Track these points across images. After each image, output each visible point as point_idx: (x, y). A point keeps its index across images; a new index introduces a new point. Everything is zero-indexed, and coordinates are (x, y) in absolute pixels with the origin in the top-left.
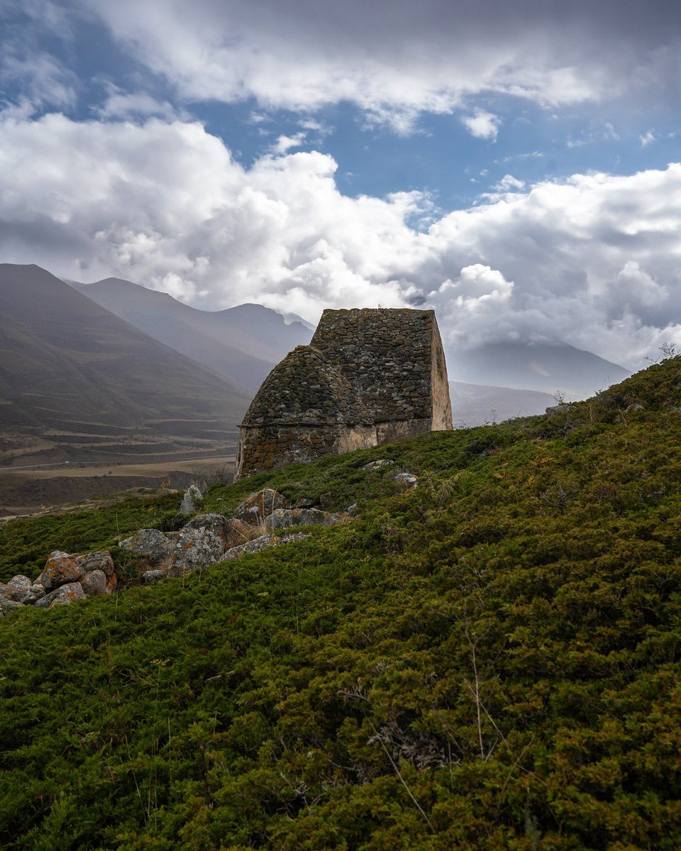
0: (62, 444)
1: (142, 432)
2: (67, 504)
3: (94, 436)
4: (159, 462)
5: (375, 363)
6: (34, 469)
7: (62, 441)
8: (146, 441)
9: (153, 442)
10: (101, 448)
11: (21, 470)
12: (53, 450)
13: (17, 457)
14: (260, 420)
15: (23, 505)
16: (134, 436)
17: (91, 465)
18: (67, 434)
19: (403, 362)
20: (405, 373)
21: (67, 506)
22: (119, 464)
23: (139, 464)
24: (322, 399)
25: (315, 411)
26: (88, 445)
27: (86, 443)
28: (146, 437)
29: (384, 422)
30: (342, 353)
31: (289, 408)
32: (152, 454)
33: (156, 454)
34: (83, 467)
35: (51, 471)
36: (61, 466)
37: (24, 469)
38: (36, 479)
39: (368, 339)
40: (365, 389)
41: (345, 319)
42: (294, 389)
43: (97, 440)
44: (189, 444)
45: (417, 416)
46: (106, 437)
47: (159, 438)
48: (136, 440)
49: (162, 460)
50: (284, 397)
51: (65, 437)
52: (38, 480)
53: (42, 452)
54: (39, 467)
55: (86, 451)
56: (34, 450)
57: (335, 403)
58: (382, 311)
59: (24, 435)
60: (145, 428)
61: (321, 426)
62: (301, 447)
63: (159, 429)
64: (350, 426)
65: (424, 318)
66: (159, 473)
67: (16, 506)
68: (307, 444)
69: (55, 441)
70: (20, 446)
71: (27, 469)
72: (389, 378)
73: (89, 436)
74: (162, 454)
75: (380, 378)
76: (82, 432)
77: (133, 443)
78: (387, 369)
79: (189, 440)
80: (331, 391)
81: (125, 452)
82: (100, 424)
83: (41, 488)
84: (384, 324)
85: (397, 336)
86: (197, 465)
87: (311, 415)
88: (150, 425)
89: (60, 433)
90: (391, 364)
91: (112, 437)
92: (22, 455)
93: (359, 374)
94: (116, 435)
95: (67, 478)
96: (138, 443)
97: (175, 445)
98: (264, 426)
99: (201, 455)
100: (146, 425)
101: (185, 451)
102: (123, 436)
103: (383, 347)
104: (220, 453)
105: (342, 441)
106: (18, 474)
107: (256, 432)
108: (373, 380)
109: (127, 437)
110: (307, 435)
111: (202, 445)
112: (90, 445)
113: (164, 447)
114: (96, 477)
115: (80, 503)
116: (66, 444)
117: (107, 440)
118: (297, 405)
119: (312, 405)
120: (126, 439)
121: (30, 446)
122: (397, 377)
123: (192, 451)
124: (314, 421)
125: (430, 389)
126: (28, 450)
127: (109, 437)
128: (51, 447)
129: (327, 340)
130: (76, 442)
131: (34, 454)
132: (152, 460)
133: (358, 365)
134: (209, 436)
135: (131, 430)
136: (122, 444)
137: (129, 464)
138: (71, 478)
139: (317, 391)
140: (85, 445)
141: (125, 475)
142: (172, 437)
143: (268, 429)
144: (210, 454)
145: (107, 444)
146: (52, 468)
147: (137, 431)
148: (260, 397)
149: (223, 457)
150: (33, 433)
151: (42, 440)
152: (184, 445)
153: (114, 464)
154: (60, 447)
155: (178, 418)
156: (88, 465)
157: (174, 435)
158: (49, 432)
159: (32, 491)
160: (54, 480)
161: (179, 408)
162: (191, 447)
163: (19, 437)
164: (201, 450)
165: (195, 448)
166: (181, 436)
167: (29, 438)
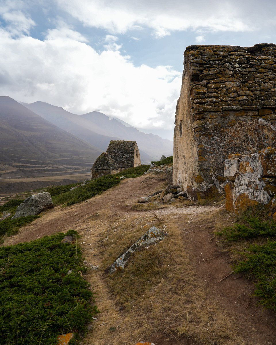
0: (20, 169)
1: (52, 164)
2: (24, 192)
3: (33, 165)
4: (59, 176)
5: (122, 154)
6: (10, 179)
7: (20, 168)
8: (54, 167)
9: (57, 167)
10: (36, 170)
11: (4, 179)
12: (17, 171)
13: (3, 174)
14: (95, 168)
15: (6, 193)
16: (49, 165)
17: (32, 177)
18: (22, 165)
19: (128, 154)
20: (128, 157)
21: (24, 193)
22: (43, 176)
23: (51, 176)
24: (108, 164)
25: (106, 167)
26: (31, 169)
27: (30, 168)
28: (54, 166)
29: (123, 168)
30: (114, 151)
31: (101, 166)
32: (56, 172)
33: (58, 172)
34: (29, 178)
35: (16, 179)
36: (20, 177)
37: (6, 179)
38: (11, 182)
39: (120, 148)
40: (119, 160)
41: (116, 143)
42: (102, 162)
43: (34, 167)
44: (71, 168)
45: (130, 166)
46: (38, 166)
47: (59, 166)
48: (50, 167)
49: (61, 175)
50: (100, 164)
51: (22, 166)
52: (11, 183)
53: (13, 172)
54: (12, 178)
55: (30, 171)
56: (10, 171)
57: (110, 165)
58: (124, 141)
59: (5, 165)
60: (53, 162)
61: (107, 170)
62: (103, 174)
63: (59, 162)
64: (113, 170)
65: (133, 143)
66: (59, 180)
67: (3, 193)
68: (104, 173)
69: (17, 167)
70: (4, 169)
71: (7, 179)
72: (125, 158)
73: (31, 165)
74: (60, 172)
75: (123, 158)
76: (28, 164)
77: (49, 168)
78: (124, 156)
79: (71, 167)
80: (109, 163)
81: (46, 172)
82: (35, 161)
83: (12, 186)
84: (124, 145)
85: (127, 148)
86: (74, 177)
87: (105, 167)
88: (55, 161)
89: (20, 164)
90: (125, 154)
91: (41, 166)
92: (5, 173)
93: (118, 157)
94: (42, 165)
95: (23, 182)
96: (51, 168)
97: (66, 169)
98: (96, 170)
99: (76, 173)
100: (53, 161)
101: (69, 171)
102: (45, 165)
103: (124, 150)
104: (83, 172)
105: (111, 173)
106: (4, 181)
108: (121, 158)
109: (46, 165)
110: (104, 172)
111: (76, 169)
112: (32, 169)
113: (61, 170)
114: (34, 182)
115: (29, 192)
116: (22, 169)
117: (38, 167)
118: (103, 165)
119: (106, 165)
120: (46, 166)
121: (8, 170)
122: (126, 157)
123: (72, 171)
124: (106, 169)
125: (133, 160)
126: (7, 171)
127: (39, 166)
128: (16, 170)
129: (111, 148)
130: (26, 168)
131: (9, 173)
132: (56, 175)
133: (118, 154)
134: (79, 165)
135: (48, 163)
136: (44, 168)
137: (48, 176)
138: (25, 182)
139: (107, 162)
140: (30, 169)
141: (45, 181)
142: (64, 166)
143: (97, 170)
144: (79, 172)
145: (38, 169)
146: (17, 178)
147: (50, 163)
148: (95, 164)
149: (85, 173)
150: (9, 164)
151: (13, 167)
152: (69, 169)
153: (41, 176)
154: (20, 170)
155: (67, 158)
156: (31, 177)
157: (65, 165)
158: (15, 164)
159: (9, 188)
160: (18, 183)
161: (67, 154)
162: (71, 170)
163: (3, 166)
164: (76, 171)
165: (73, 170)
166: (68, 165)
167: (7, 166)
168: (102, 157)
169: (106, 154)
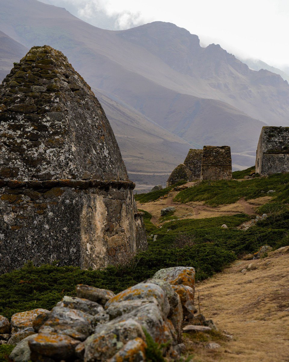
14: (172, 180)
24: (185, 177)
30: (194, 162)
31: (178, 178)
41: (195, 152)
42: (179, 174)
50: (177, 176)
57: (187, 177)
80: (187, 175)
93: (197, 168)
98: (172, 182)
107: (170, 183)
119: (182, 178)
129: (190, 158)
133: (197, 166)
139: (184, 175)
168: (179, 169)
169: (183, 165)
